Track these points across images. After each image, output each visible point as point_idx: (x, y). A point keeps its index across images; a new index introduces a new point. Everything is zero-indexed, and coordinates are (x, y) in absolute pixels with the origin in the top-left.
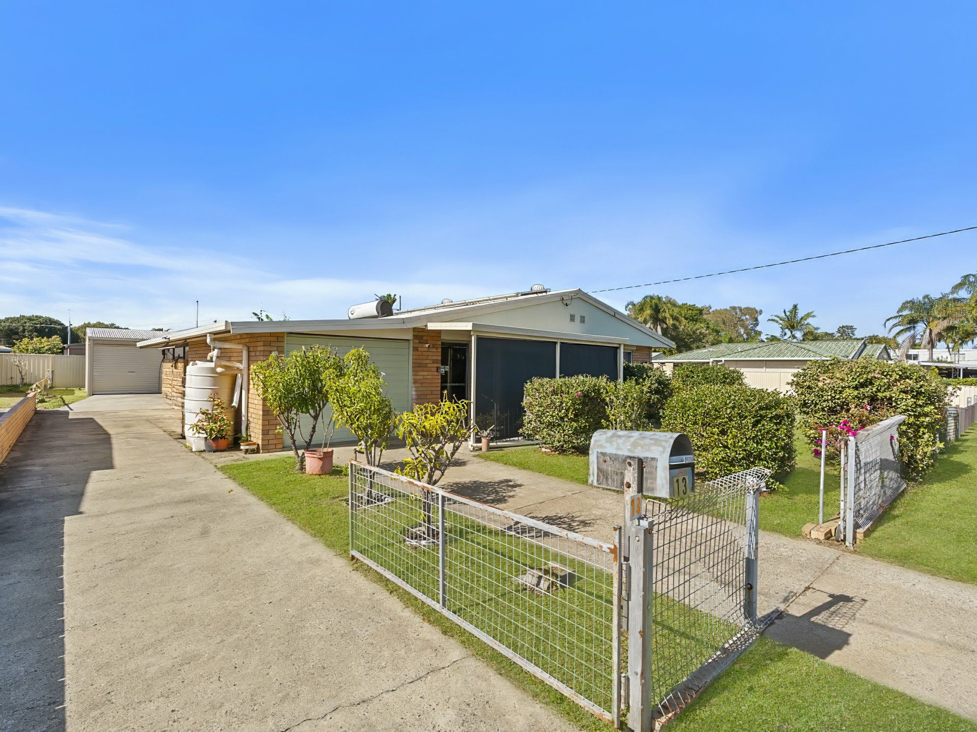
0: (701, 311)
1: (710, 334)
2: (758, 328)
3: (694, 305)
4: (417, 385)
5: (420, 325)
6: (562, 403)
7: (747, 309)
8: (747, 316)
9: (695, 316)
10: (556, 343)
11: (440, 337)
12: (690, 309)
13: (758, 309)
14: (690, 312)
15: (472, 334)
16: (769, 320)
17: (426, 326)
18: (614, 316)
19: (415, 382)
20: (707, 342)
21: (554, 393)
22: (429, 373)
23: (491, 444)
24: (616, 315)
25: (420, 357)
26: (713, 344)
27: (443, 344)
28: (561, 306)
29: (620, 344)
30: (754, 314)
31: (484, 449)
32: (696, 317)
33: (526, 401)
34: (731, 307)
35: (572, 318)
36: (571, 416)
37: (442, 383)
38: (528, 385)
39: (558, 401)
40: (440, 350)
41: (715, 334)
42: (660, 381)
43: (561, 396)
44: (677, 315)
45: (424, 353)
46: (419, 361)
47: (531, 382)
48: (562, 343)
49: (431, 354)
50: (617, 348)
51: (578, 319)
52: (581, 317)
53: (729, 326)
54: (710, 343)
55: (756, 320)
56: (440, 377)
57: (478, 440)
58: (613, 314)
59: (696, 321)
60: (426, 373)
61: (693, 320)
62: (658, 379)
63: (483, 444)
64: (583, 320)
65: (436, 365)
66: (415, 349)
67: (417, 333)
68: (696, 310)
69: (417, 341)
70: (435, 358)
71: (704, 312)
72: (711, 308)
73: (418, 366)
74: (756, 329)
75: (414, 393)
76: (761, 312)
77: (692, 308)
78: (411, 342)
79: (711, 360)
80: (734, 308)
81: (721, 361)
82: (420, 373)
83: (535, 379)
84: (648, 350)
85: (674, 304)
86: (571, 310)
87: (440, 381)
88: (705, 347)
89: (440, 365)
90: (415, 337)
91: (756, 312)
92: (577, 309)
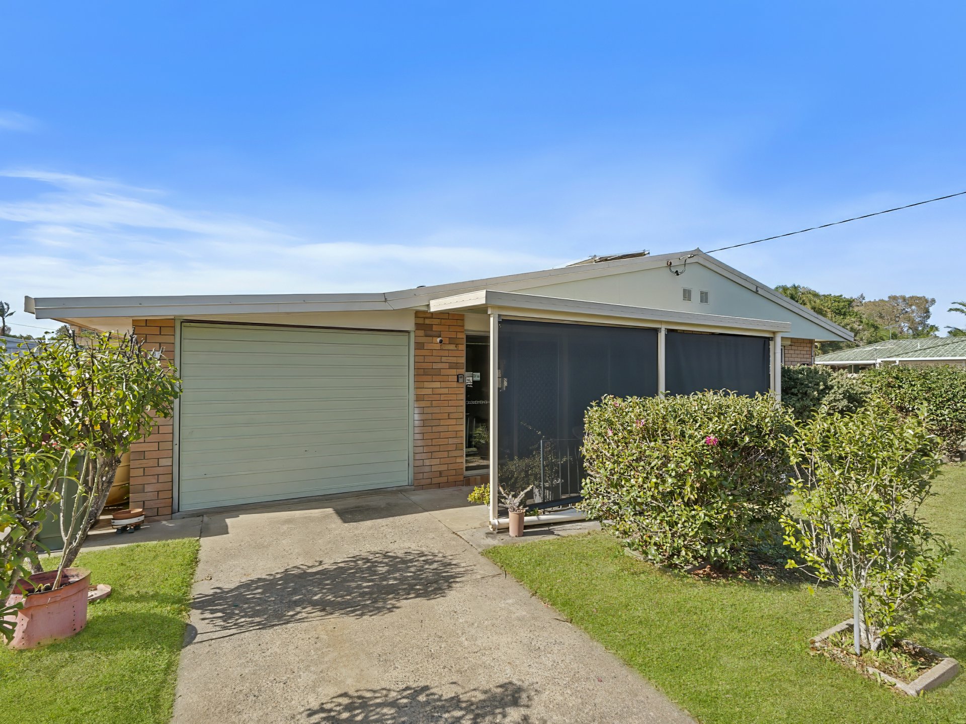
0: (850, 302)
1: (864, 330)
2: (930, 322)
3: (841, 296)
4: (423, 404)
5: (418, 304)
6: (667, 459)
7: (912, 298)
8: (913, 307)
9: (842, 308)
10: (656, 331)
11: (463, 326)
12: (835, 301)
13: (929, 297)
14: (836, 304)
15: (489, 312)
16: (951, 310)
17: (428, 306)
18: (757, 292)
19: (419, 398)
20: (862, 339)
21: (649, 434)
22: (443, 384)
23: (526, 519)
24: (760, 292)
25: (428, 359)
26: (870, 343)
27: (469, 338)
28: (666, 274)
29: (774, 333)
30: (924, 305)
31: (513, 532)
32: (844, 310)
33: (588, 446)
34: (889, 297)
35: (687, 295)
36: (689, 493)
37: (467, 399)
38: (593, 412)
39: (656, 454)
40: (463, 347)
41: (873, 329)
42: (850, 396)
43: (665, 441)
44: (821, 307)
45: (435, 353)
46: (425, 365)
47: (599, 405)
48: (669, 331)
49: (446, 353)
50: (769, 339)
51: (696, 296)
52: (702, 293)
53: (888, 319)
54: (865, 341)
55: (927, 311)
56: (463, 391)
57: (503, 513)
58: (755, 290)
59: (845, 314)
60: (437, 385)
61: (840, 314)
62: (847, 391)
63: (510, 521)
64: (704, 297)
65: (454, 372)
66: (419, 346)
67: (421, 321)
68: (844, 302)
69: (421, 333)
70: (454, 360)
71: (854, 304)
72: (864, 299)
73: (423, 373)
74: (927, 323)
75: (417, 417)
76: (933, 301)
77: (838, 299)
78: (412, 335)
79: (879, 361)
80: (894, 298)
81: (895, 362)
82: (426, 385)
83: (608, 399)
84: (809, 345)
85: (816, 295)
86: (683, 282)
87: (464, 397)
88: (857, 346)
89: (463, 371)
90: (418, 326)
91: (927, 301)
92: (693, 279)
